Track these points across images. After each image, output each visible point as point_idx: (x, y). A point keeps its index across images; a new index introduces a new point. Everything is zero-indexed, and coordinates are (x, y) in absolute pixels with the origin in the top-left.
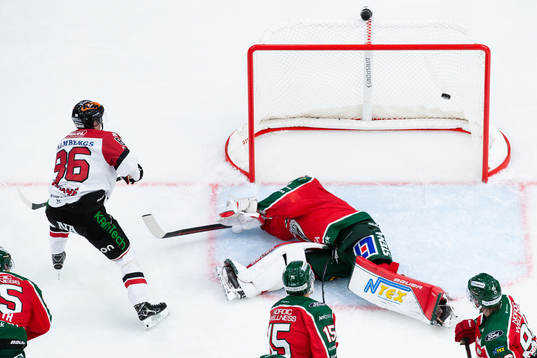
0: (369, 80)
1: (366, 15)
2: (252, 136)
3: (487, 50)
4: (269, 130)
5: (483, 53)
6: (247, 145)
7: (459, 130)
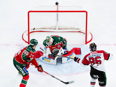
0: (58, 19)
1: (57, 4)
2: (29, 33)
3: (87, 13)
4: (33, 32)
5: (86, 13)
6: (28, 35)
7: (80, 32)
